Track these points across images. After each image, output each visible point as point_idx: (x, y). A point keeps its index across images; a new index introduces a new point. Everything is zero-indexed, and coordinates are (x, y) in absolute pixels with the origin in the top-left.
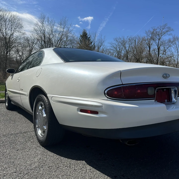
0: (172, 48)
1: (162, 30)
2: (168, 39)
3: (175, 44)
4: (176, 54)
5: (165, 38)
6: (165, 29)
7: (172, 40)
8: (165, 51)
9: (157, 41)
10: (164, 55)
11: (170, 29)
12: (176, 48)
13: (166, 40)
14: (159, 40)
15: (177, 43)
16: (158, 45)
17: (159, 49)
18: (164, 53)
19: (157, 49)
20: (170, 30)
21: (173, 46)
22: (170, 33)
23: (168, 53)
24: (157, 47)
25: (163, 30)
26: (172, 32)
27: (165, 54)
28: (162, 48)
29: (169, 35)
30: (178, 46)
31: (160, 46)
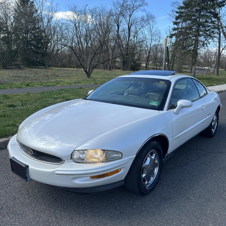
0: (145, 29)
1: (134, 2)
2: (141, 16)
3: (149, 23)
4: (149, 37)
5: (138, 14)
6: (138, 2)
7: (145, 18)
8: (136, 33)
9: (128, 19)
10: (135, 38)
11: (144, 2)
12: (150, 30)
13: (138, 18)
14: (130, 17)
15: (151, 23)
16: (129, 24)
17: (129, 29)
18: (136, 35)
19: (127, 29)
20: (144, 5)
21: (147, 27)
22: (144, 7)
23: (140, 36)
24: (128, 27)
25: (136, 4)
26: (145, 7)
27: (136, 37)
28: (133, 28)
29: (143, 11)
30: (152, 27)
31: (131, 25)
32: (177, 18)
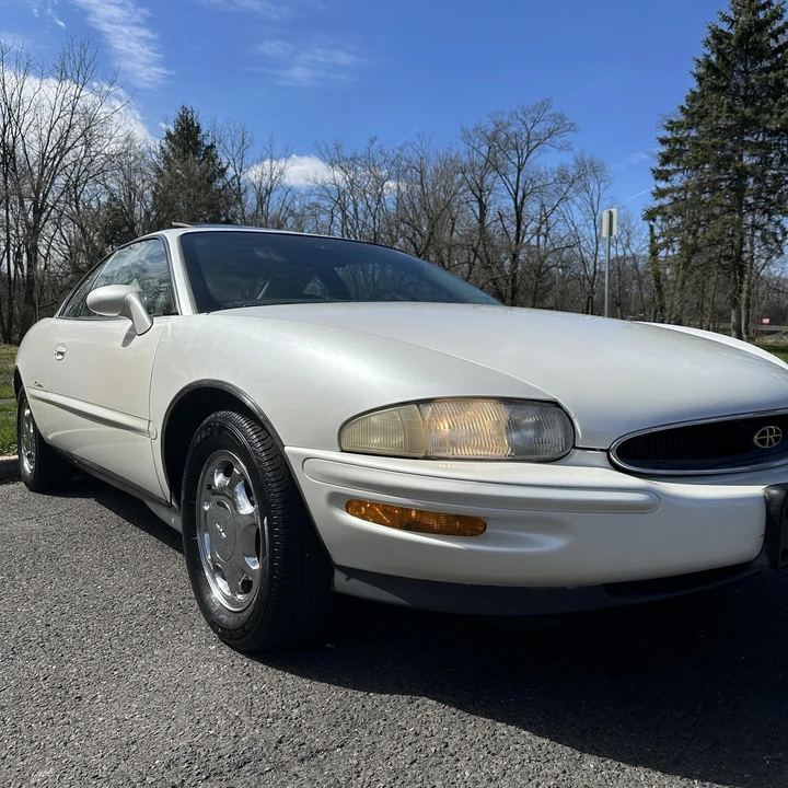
0: (574, 207)
1: (530, 125)
2: (555, 166)
3: (586, 187)
4: (587, 232)
5: (546, 162)
6: (542, 124)
7: (572, 172)
8: (544, 220)
9: (512, 178)
10: (542, 239)
11: (562, 122)
12: (590, 208)
13: (547, 173)
14: (520, 170)
15: (591, 187)
16: (516, 194)
17: (519, 210)
18: (544, 230)
19: (513, 211)
20: (563, 130)
21: (578, 200)
22: (562, 139)
23: (560, 230)
24: (513, 203)
25: (537, 129)
26: (569, 136)
27: (546, 236)
28: (532, 208)
29: (561, 149)
30: (595, 199)
31: (524, 197)
32: (666, 159)
